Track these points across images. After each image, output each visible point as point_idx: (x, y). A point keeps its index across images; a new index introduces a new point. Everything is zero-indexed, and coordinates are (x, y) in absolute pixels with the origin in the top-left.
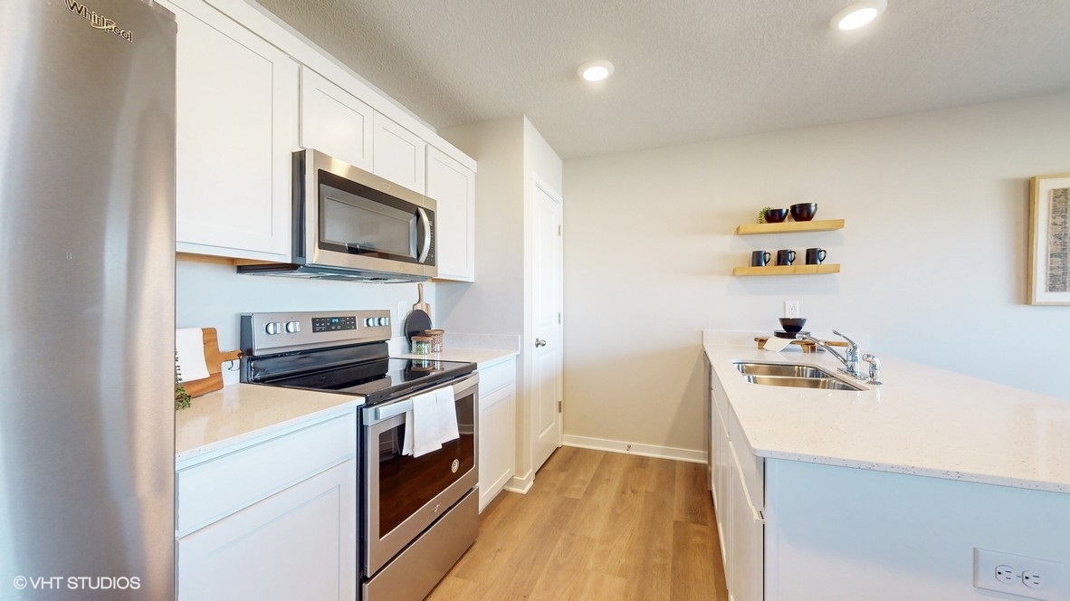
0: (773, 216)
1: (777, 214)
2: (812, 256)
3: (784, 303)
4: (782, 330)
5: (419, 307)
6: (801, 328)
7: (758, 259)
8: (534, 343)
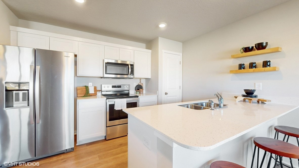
0: (247, 50)
1: (248, 49)
2: (266, 64)
3: (255, 83)
4: (245, 94)
5: (139, 84)
6: (253, 93)
7: (241, 67)
8: (165, 93)
